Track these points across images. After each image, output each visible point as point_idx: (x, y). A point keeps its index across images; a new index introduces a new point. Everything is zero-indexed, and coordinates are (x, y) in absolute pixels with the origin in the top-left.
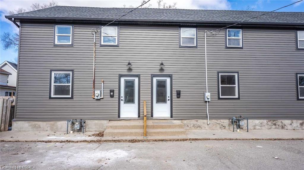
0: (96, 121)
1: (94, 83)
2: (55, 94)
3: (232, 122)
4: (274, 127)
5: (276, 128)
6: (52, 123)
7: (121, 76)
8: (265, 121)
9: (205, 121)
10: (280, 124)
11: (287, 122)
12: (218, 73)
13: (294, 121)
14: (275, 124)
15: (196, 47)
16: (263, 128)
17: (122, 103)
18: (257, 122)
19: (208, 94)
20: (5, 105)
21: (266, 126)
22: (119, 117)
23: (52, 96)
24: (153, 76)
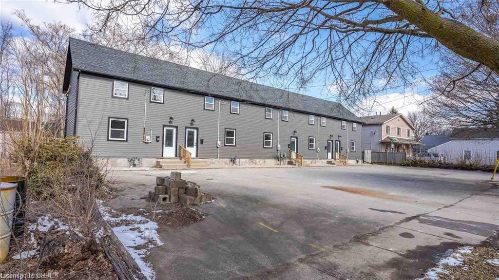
0: (148, 159)
1: (144, 130)
3: (231, 161)
7: (164, 126)
9: (217, 160)
11: (258, 160)
12: (225, 129)
13: (261, 160)
15: (214, 111)
17: (164, 146)
18: (244, 160)
19: (219, 142)
22: (162, 156)
24: (186, 128)
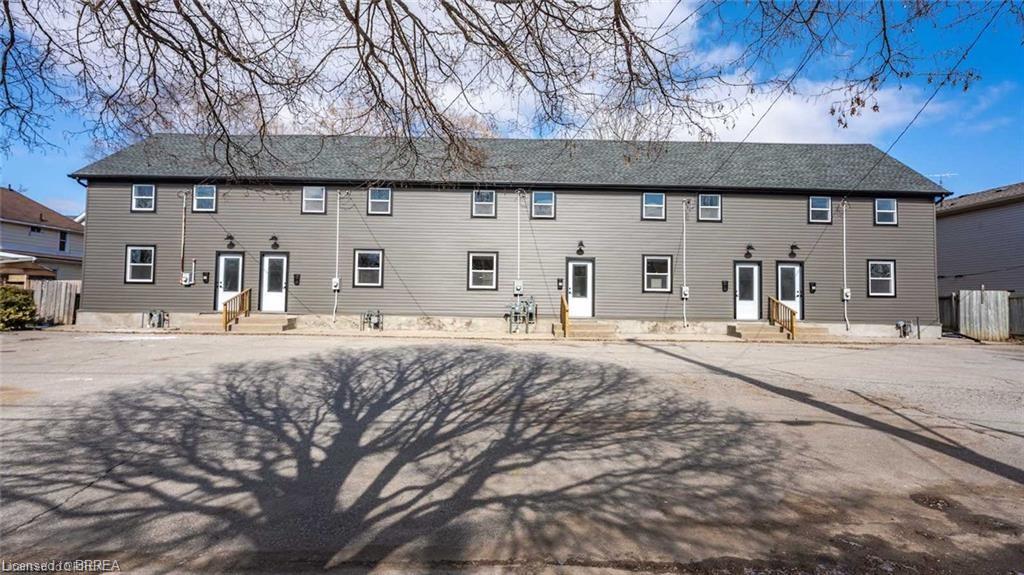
2: (133, 278)
4: (428, 327)
5: (430, 329)
6: (127, 314)
8: (415, 319)
10: (437, 323)
14: (429, 323)
16: (412, 328)
20: (68, 291)
21: (417, 326)
23: (128, 280)
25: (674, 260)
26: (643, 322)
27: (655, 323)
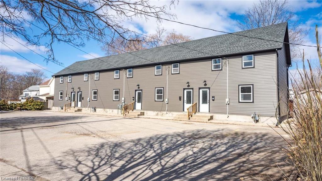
8: (102, 109)
13: (110, 110)
16: (102, 112)
23: (59, 99)
25: (164, 89)
26: (154, 111)
27: (157, 112)
